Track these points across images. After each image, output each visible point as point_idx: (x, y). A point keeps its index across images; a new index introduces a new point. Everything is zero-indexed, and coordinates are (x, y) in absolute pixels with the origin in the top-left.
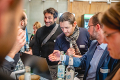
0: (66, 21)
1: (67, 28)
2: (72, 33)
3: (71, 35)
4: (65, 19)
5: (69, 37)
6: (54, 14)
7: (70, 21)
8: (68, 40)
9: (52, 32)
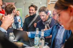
0: (42, 11)
1: (43, 16)
2: (47, 19)
3: (46, 21)
4: (42, 10)
5: (45, 22)
6: (35, 7)
7: (45, 12)
8: (44, 24)
9: (34, 19)
